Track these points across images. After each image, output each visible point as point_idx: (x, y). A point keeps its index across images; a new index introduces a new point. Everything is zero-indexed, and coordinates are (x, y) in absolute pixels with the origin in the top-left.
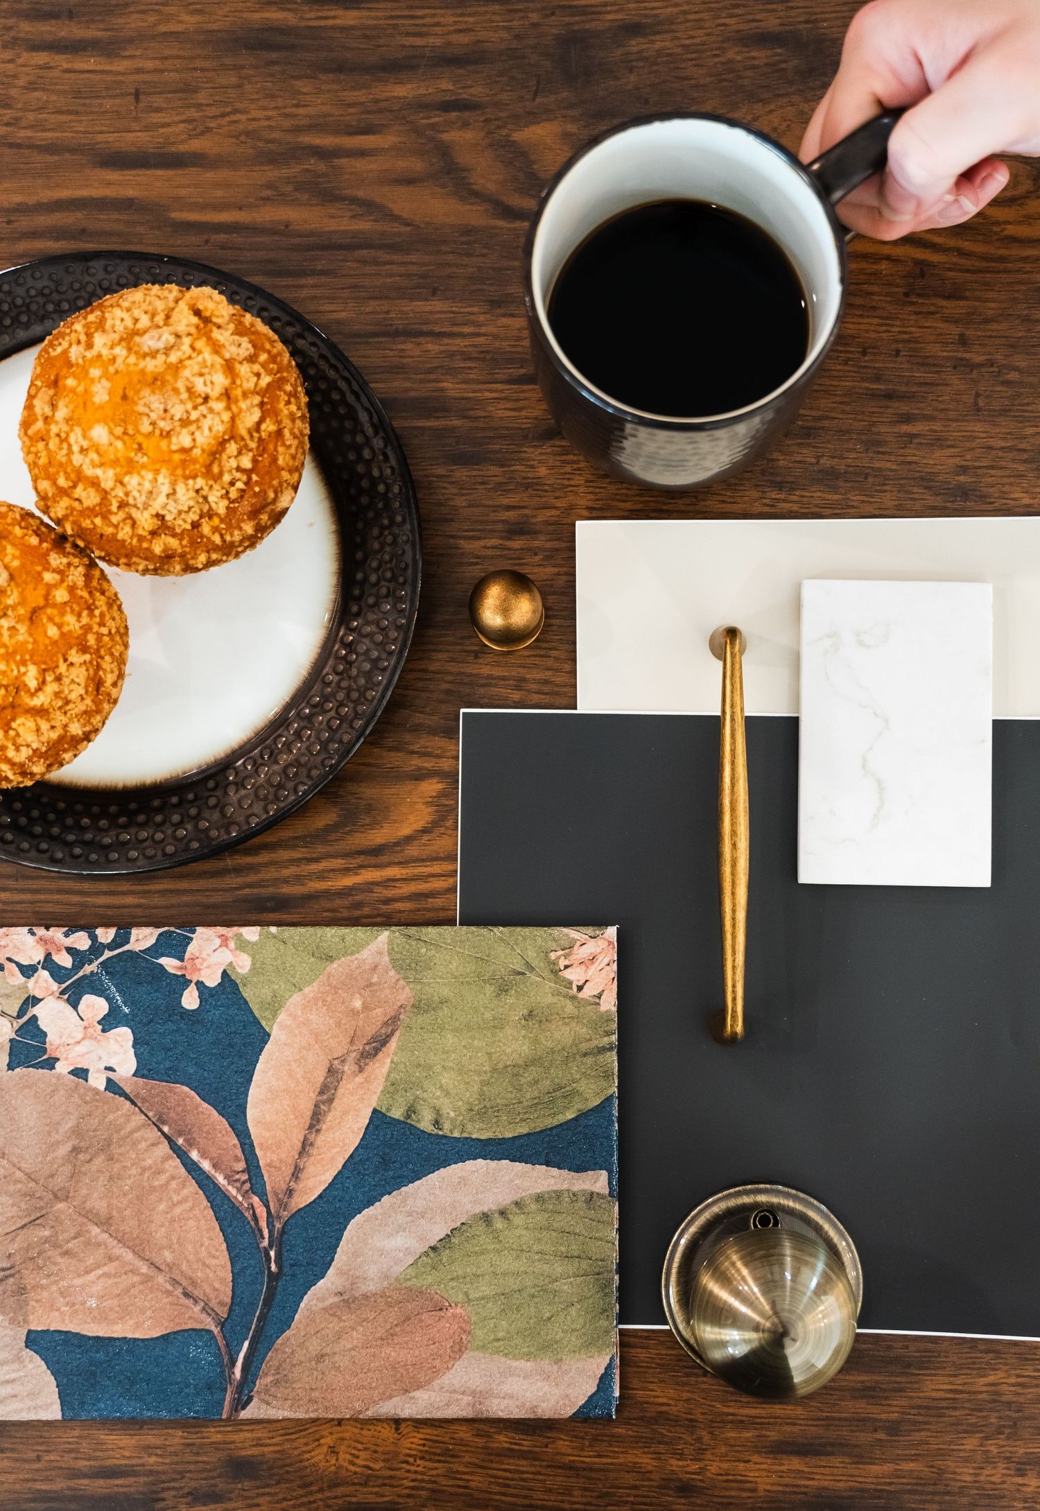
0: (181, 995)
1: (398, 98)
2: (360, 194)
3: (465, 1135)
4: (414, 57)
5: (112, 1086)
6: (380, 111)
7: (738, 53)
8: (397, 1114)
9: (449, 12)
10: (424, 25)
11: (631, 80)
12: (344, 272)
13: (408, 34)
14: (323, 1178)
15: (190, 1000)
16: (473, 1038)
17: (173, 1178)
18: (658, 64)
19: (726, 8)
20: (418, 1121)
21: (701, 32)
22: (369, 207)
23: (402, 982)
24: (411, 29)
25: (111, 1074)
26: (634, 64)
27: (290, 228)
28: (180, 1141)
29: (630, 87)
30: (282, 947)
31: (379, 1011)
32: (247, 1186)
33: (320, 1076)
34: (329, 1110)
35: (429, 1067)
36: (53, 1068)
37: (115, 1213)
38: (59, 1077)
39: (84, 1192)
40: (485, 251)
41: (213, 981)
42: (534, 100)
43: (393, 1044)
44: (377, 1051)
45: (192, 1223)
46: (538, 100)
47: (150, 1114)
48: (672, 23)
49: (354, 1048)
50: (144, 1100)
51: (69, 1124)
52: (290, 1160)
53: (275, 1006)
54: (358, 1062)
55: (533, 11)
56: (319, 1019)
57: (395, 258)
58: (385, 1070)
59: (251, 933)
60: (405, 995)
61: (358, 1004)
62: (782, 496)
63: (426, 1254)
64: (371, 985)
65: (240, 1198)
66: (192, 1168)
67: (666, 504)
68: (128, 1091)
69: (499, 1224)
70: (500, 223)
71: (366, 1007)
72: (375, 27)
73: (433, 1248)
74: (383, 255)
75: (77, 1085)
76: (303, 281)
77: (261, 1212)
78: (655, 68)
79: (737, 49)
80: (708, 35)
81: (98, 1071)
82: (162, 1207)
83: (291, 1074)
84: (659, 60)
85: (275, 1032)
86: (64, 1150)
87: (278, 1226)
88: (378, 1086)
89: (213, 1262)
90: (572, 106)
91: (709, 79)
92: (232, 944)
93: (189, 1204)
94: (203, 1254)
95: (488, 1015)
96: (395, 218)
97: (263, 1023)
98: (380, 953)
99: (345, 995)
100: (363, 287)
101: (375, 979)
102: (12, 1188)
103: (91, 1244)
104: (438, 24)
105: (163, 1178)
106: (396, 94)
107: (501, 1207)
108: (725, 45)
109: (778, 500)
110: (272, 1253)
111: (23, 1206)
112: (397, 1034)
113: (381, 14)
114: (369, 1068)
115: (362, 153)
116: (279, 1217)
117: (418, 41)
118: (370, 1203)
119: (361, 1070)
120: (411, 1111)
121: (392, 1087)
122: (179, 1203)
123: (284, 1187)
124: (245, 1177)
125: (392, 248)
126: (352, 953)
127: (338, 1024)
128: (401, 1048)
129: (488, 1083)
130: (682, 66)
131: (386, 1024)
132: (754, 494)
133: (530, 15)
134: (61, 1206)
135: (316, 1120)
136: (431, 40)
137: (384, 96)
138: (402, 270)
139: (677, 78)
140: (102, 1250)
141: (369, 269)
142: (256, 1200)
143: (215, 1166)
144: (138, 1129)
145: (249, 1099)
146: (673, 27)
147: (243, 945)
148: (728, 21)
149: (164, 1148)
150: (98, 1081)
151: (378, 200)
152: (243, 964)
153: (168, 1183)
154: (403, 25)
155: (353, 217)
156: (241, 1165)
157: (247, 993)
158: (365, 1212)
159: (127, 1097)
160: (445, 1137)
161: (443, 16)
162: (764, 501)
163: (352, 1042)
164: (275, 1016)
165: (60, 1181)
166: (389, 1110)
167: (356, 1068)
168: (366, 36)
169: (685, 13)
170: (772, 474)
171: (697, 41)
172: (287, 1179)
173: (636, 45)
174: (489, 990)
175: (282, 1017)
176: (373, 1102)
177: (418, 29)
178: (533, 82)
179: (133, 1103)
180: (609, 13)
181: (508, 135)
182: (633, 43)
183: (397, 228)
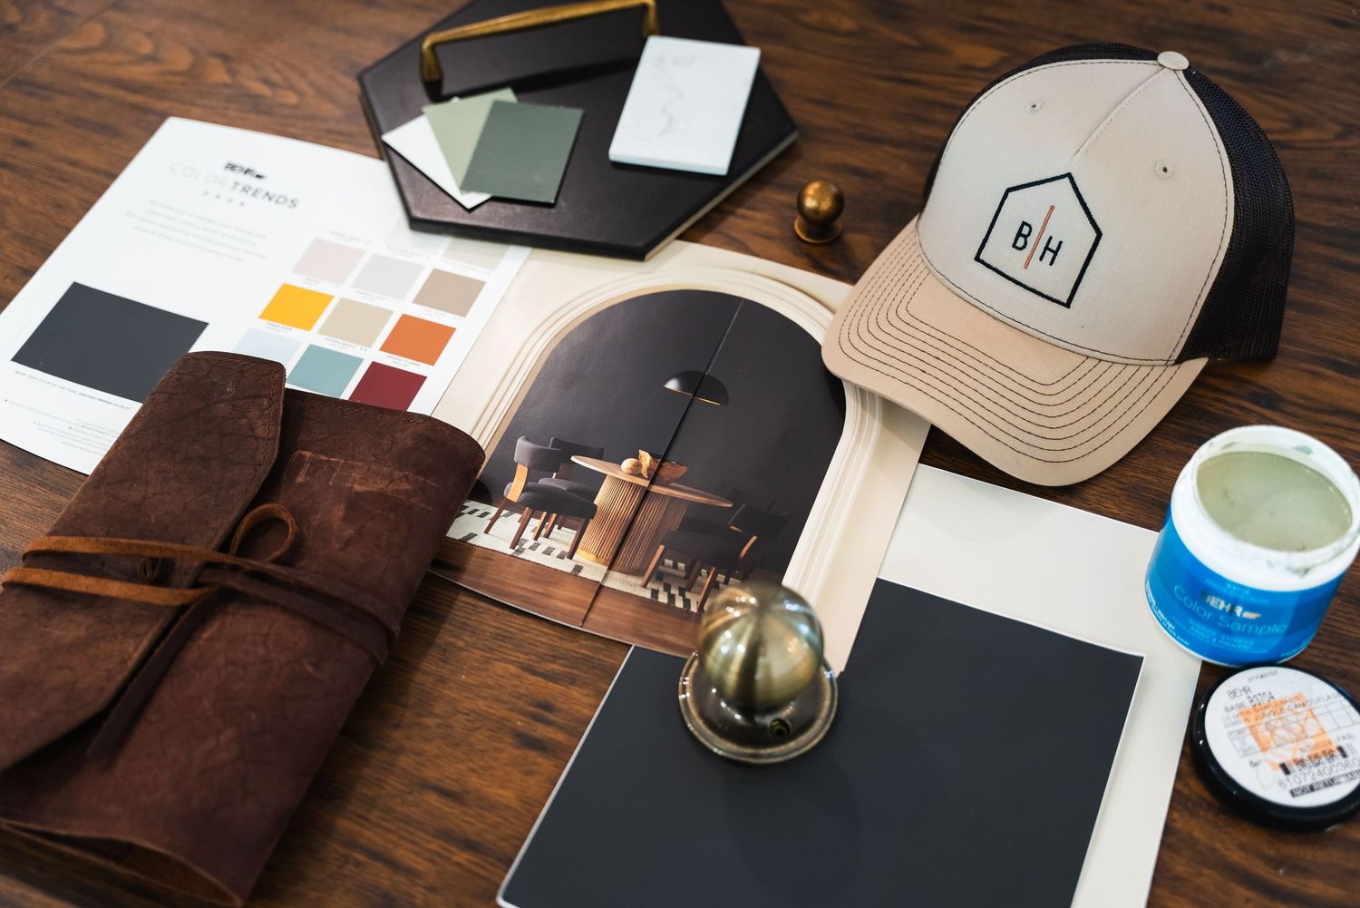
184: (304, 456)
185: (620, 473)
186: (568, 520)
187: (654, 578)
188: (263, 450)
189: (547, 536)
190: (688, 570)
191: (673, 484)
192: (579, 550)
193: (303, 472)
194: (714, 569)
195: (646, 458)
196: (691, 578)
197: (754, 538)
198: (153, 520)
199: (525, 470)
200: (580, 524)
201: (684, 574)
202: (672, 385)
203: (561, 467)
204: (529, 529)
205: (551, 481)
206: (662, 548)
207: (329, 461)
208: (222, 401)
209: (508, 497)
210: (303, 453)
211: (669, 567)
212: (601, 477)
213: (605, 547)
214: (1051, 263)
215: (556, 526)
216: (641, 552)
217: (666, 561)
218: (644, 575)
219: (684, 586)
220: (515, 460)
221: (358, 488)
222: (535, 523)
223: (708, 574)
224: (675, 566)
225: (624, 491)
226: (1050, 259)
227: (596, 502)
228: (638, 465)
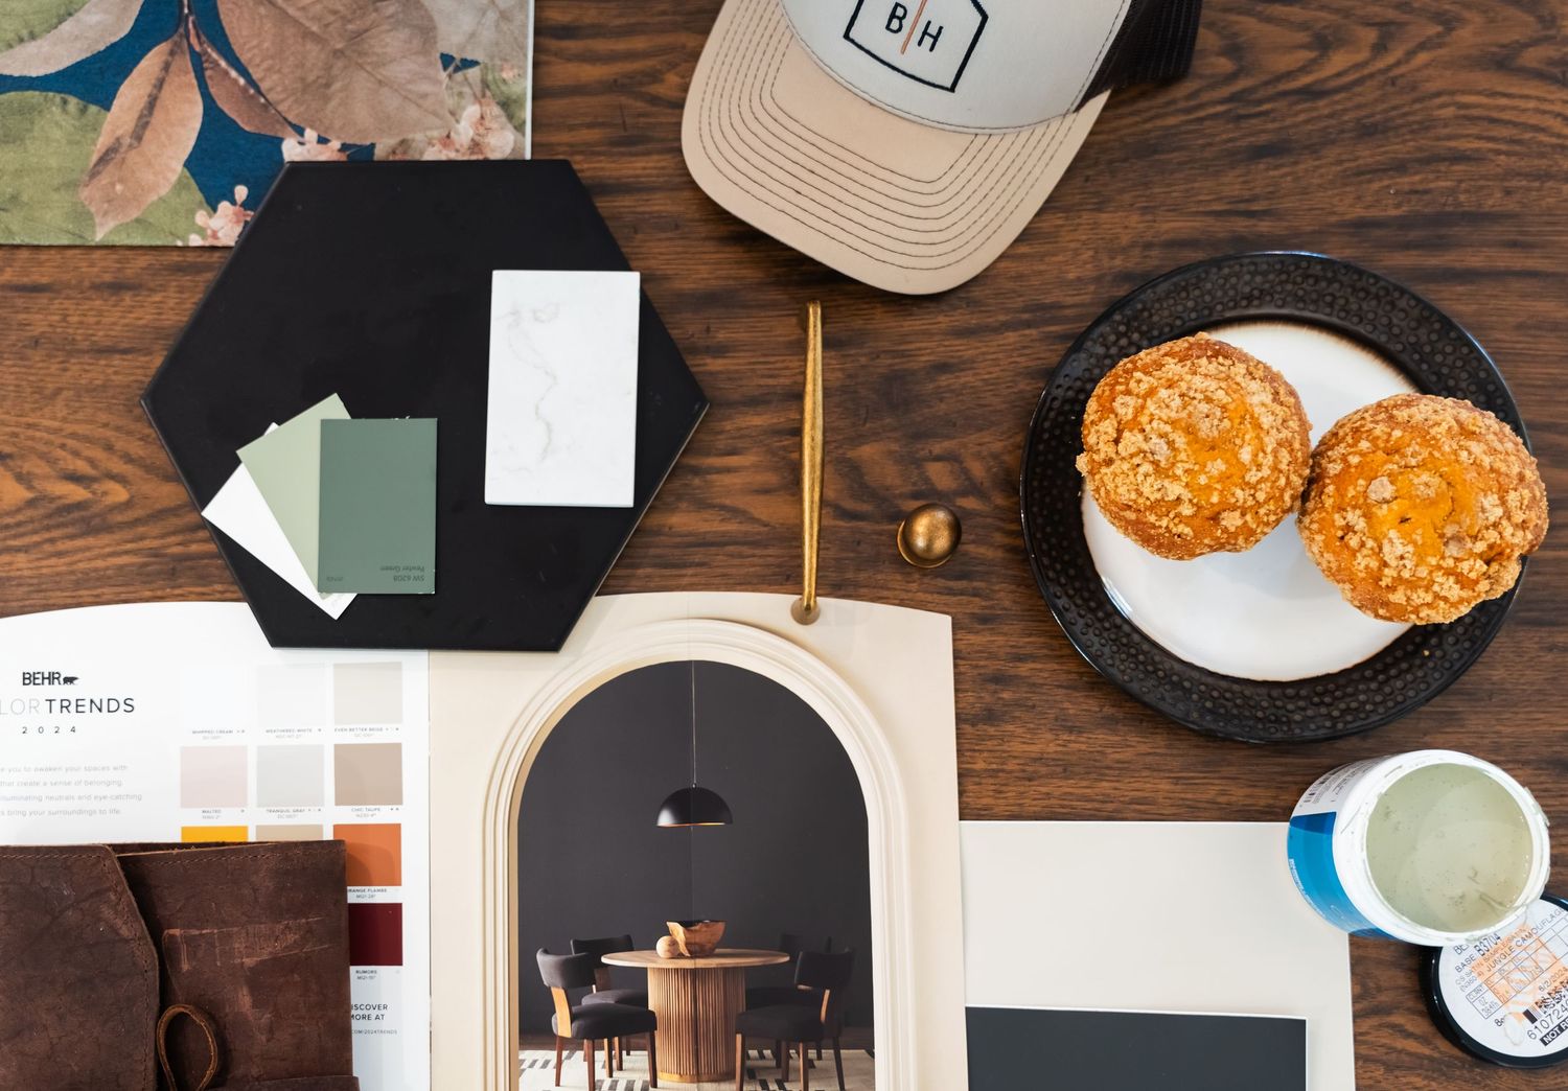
0: (248, 196)
1: (756, 426)
2: (728, 502)
3: (44, 94)
4: (768, 394)
5: (300, 131)
6: (741, 437)
7: (1028, 384)
8: (93, 109)
9: (796, 358)
10: (776, 369)
11: (942, 408)
12: (715, 564)
13: (763, 376)
14: (147, 63)
15: (241, 192)
16: (37, 163)
17: (258, 65)
18: (962, 394)
19: (1018, 350)
20: (78, 104)
21: (997, 369)
22: (735, 512)
23: (87, 203)
24: (766, 372)
25: (301, 139)
26: (944, 395)
27: (674, 530)
28: (252, 91)
29: (941, 413)
30: (173, 230)
31: (104, 182)
32: (204, 59)
33: (148, 135)
34: (142, 111)
35: (70, 142)
36: (343, 145)
37: (300, 40)
38: (338, 138)
39: (323, 56)
40: (828, 545)
41: (224, 206)
42: (864, 424)
43: (94, 158)
44: (107, 153)
45: (245, 33)
46: (868, 425)
47: (273, 111)
48: (974, 362)
49: (123, 155)
50: (278, 121)
51: (333, 103)
52: (171, 75)
53: (180, 186)
54: (120, 144)
55: (862, 355)
56: (147, 177)
57: (757, 552)
58: (101, 140)
59: (195, 240)
60: (84, 193)
61: (119, 187)
62: (1073, 738)
63: (76, 11)
64: (109, 201)
65: (209, 50)
66: (243, 72)
67: (977, 745)
68: (290, 129)
69: (25, 33)
70: (841, 523)
71: (113, 185)
72: (737, 371)
73: (70, 15)
74: (746, 550)
75: (326, 132)
76: (683, 572)
77: (194, 40)
78: (961, 398)
79: (1027, 381)
80: (1002, 370)
81: (309, 142)
82: (266, 45)
83: (169, 137)
84: (964, 392)
85: (178, 167)
86: (337, 86)
87: (181, 30)
88: (106, 127)
89: (230, 6)
90: (895, 429)
91: (1004, 406)
92: (209, 232)
93: (247, 47)
94: (237, 12)
95: (26, 180)
96: (754, 520)
97: (188, 174)
98: (102, 225)
99: (128, 194)
100: (731, 575)
101: (106, 205)
102: (375, 59)
103: (316, 19)
104: (787, 368)
105: (265, 65)
106: (754, 423)
107: (23, 44)
108: (1018, 379)
109: (1069, 741)
110: (186, 11)
111: (366, 46)
112: (92, 164)
113: (741, 361)
114: (112, 140)
115: (728, 470)
116: (181, 36)
117: (771, 382)
118: (113, 46)
119: (118, 139)
120: (83, 111)
121: (96, 128)
122: (254, 47)
123: (177, 57)
124: (205, 65)
125: (755, 544)
126: (121, 225)
127: (133, 172)
128: (88, 156)
129: (27, 130)
130: (982, 396)
131: (99, 173)
132: (1049, 736)
133: (860, 359)
134: (339, 46)
135: (152, 103)
136: (782, 381)
137: (744, 425)
138: (761, 561)
139: (979, 405)
140: (310, 15)
141: (736, 561)
142: (198, 48)
143: (227, 73)
144: (283, 101)
145: (201, 120)
146: (975, 365)
147: (201, 231)
148: (1018, 359)
149: (264, 86)
150: (310, 135)
151: (741, 506)
152: (201, 217)
153: (262, 61)
154: (760, 369)
155: (723, 520)
156: (208, 73)
157: (199, 196)
158: (117, 39)
159: (290, 123)
160: (60, 92)
161: (791, 361)
162: (1058, 742)
163: (124, 159)
164: (179, 180)
165: (340, 64)
166: (99, 111)
167: (121, 141)
168: (730, 379)
169: (984, 354)
170: (1063, 720)
171: (994, 376)
172: (173, 63)
173: (944, 380)
174: (25, 198)
175: (174, 178)
176: (109, 116)
177: (771, 372)
178: (863, 412)
179: (285, 119)
180: (922, 355)
181: (844, 454)
182: (943, 378)
183: (758, 528)
184: (173, 936)
185: (660, 961)
186: (634, 1041)
187: (746, 1078)
188: (139, 953)
189: (620, 1068)
190: (777, 1055)
191: (718, 951)
192: (659, 1074)
193: (184, 956)
194: (801, 1045)
195: (677, 929)
196: (783, 1065)
197: (827, 992)
198: (76, 1069)
199: (562, 992)
200: (646, 1041)
201: (773, 1063)
202: (665, 819)
203: (597, 976)
204: (598, 1066)
205: (594, 998)
206: (739, 1037)
207: (201, 935)
208: (68, 908)
209: (559, 1034)
210: (172, 931)
211: (756, 1059)
212: (642, 973)
213: (684, 1061)
214: (932, 49)
215: (624, 1053)
216: (721, 1049)
217: (750, 1052)
218: (734, 1077)
219: (780, 1077)
220: (545, 983)
221: (249, 962)
222: (601, 1056)
223: (798, 1053)
224: (762, 1057)
225: (673, 982)
226: (930, 46)
227: (651, 1008)
228: (674, 943)
